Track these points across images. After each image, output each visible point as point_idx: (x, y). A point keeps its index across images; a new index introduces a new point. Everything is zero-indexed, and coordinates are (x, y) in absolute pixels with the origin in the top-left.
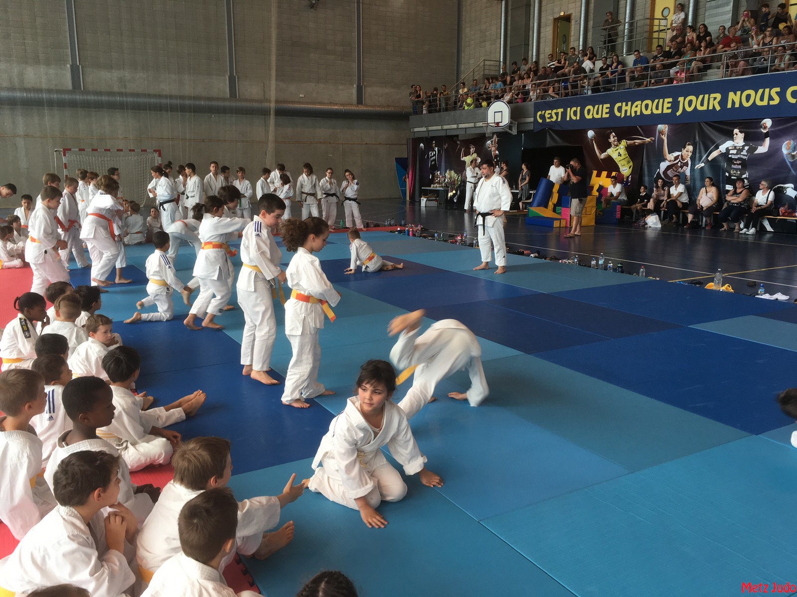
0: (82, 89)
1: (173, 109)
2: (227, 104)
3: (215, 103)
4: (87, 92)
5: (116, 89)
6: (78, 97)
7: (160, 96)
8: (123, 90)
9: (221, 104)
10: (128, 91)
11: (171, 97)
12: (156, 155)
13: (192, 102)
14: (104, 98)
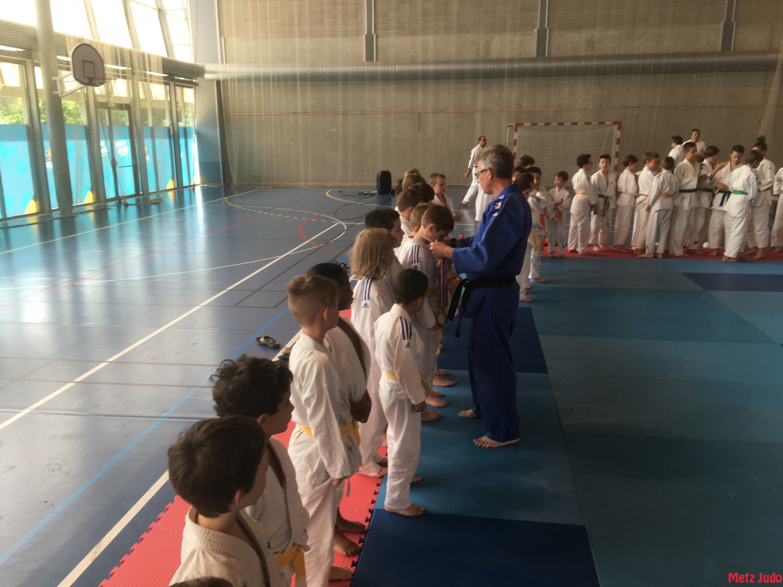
0: (546, 55)
1: (644, 71)
2: (717, 59)
3: (700, 60)
4: (550, 59)
5: (582, 53)
6: (540, 65)
7: (631, 57)
8: (590, 53)
9: (708, 60)
10: (595, 53)
11: (645, 56)
12: (615, 127)
13: (670, 61)
14: (567, 64)
